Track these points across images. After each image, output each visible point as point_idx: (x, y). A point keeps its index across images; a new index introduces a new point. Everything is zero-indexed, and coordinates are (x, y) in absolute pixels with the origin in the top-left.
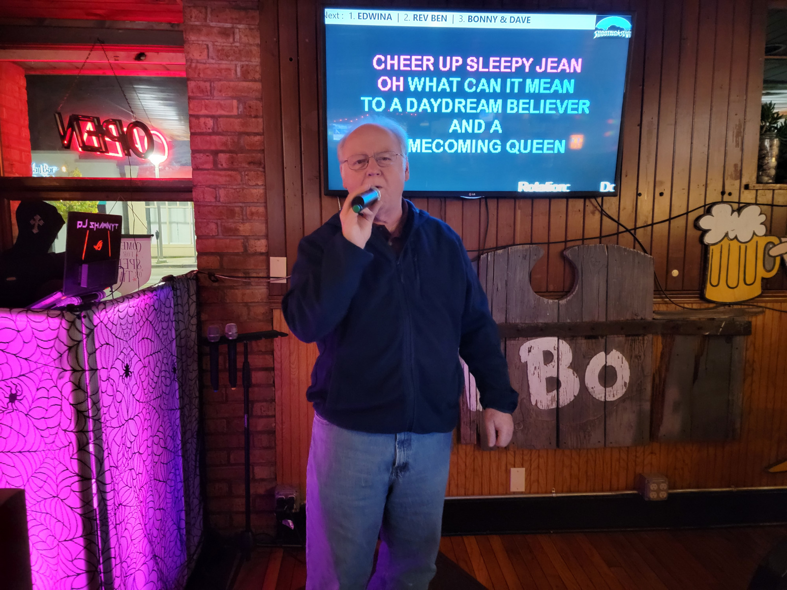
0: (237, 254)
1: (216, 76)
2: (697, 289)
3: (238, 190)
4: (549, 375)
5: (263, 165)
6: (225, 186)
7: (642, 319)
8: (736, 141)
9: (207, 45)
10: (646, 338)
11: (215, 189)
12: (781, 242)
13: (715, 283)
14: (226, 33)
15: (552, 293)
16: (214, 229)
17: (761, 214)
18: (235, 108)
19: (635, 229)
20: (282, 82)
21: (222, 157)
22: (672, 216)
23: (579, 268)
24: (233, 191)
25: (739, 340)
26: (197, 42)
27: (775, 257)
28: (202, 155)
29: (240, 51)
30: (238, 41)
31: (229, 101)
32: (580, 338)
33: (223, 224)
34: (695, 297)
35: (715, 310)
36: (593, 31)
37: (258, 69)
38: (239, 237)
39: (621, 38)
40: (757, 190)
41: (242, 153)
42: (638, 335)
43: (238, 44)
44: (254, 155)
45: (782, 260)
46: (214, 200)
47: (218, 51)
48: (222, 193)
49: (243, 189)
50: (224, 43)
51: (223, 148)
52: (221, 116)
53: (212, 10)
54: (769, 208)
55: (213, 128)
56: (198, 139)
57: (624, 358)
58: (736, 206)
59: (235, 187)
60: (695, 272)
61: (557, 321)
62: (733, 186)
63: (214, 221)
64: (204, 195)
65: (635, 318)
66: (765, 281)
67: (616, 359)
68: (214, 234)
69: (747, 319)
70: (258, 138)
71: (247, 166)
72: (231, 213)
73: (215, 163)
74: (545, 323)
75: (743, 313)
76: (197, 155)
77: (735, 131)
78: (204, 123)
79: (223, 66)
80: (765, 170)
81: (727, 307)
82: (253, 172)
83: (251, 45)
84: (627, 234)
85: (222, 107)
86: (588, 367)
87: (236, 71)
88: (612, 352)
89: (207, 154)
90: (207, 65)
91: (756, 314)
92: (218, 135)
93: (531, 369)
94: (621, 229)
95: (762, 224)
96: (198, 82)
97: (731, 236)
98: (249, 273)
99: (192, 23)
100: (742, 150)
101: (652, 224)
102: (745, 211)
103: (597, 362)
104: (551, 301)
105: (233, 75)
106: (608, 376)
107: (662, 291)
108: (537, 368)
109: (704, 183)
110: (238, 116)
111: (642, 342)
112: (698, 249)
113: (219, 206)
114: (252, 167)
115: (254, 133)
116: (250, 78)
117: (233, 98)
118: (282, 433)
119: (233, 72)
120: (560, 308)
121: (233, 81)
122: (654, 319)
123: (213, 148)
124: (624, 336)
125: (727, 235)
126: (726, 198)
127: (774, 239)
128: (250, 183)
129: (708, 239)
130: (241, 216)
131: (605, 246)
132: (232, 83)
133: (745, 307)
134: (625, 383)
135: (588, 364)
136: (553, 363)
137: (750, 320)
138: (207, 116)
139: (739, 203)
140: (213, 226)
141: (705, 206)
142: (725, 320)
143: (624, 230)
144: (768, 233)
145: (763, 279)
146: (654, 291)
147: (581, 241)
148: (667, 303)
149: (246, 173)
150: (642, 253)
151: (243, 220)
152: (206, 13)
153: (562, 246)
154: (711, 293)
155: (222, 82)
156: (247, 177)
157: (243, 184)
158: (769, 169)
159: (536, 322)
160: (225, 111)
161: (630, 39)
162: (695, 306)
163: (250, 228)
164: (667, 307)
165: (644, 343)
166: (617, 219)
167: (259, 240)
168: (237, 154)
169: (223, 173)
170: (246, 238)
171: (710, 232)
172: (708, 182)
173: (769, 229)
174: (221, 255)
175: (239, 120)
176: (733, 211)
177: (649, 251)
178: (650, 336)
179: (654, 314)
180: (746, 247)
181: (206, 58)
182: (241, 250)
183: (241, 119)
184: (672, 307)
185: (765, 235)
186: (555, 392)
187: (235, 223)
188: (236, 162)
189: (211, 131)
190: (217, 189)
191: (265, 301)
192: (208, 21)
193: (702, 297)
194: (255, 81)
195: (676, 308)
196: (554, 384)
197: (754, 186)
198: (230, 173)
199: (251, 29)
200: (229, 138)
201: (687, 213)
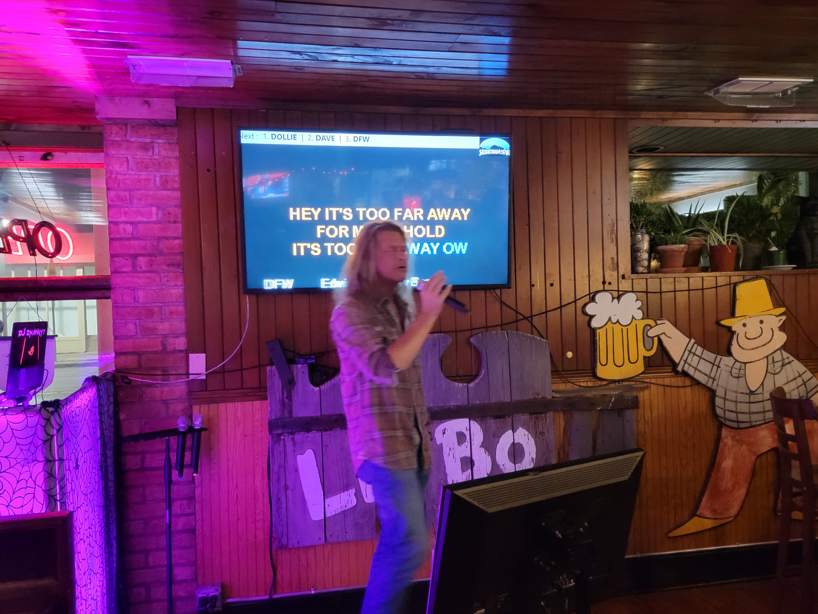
0: (156, 352)
1: (136, 185)
2: (590, 368)
3: (157, 291)
4: (463, 456)
5: (181, 267)
6: (144, 288)
7: (542, 398)
8: (611, 237)
9: (127, 158)
10: (548, 415)
11: (134, 290)
12: (657, 325)
13: (604, 362)
14: (145, 147)
15: (462, 378)
16: (133, 329)
17: (637, 300)
18: (155, 214)
19: (532, 316)
20: (200, 191)
21: (142, 260)
22: (563, 304)
23: (484, 353)
24: (152, 292)
25: (629, 413)
26: (117, 156)
27: (653, 338)
28: (121, 258)
29: (159, 163)
30: (157, 154)
31: (148, 209)
32: (489, 418)
33: (142, 324)
34: (589, 376)
35: (606, 387)
36: (478, 150)
37: (177, 179)
38: (158, 336)
39: (502, 155)
40: (632, 280)
41: (160, 256)
42: (541, 413)
43: (157, 157)
44: (173, 257)
45: (660, 341)
46: (132, 301)
47: (138, 163)
48: (141, 294)
49: (162, 290)
50: (143, 156)
51: (143, 252)
52: (139, 222)
53: (133, 127)
54: (645, 294)
55: (132, 234)
56: (117, 244)
57: (529, 435)
58: (615, 294)
59: (154, 288)
60: (587, 352)
61: (467, 403)
62: (611, 276)
63: (132, 321)
64: (122, 296)
65: (537, 397)
66: (647, 359)
67: (523, 436)
68: (132, 334)
69: (635, 394)
70: (177, 242)
71: (166, 268)
72: (150, 313)
73: (134, 266)
74: (456, 406)
75: (631, 388)
76: (116, 259)
77: (609, 230)
78: (124, 229)
79: (143, 177)
80: (640, 261)
81: (617, 384)
82: (171, 274)
83: (170, 157)
84: (525, 322)
85: (141, 214)
86: (498, 445)
87: (155, 181)
88: (518, 430)
89: (126, 258)
90: (127, 177)
91: (643, 389)
92: (137, 240)
93: (446, 450)
94: (520, 317)
95: (639, 309)
96: (118, 192)
97: (614, 321)
98: (167, 370)
99: (112, 139)
100: (617, 245)
101: (546, 312)
102: (623, 298)
103: (506, 441)
104: (460, 385)
105: (152, 185)
106: (516, 452)
107: (559, 371)
108: (452, 449)
109: (587, 274)
110: (157, 222)
111: (544, 419)
112: (588, 332)
113: (138, 307)
114: (171, 268)
115: (173, 237)
116: (169, 187)
117: (152, 205)
118: (203, 531)
119: (152, 181)
120: (470, 391)
121: (152, 190)
122: (553, 397)
123: (132, 252)
124: (528, 414)
125: (610, 319)
126: (607, 287)
127: (651, 322)
128: (169, 284)
129: (595, 324)
130: (160, 316)
131: (506, 333)
132: (151, 192)
133: (633, 383)
134: (533, 459)
135: (498, 442)
136: (466, 443)
137: (638, 395)
138: (126, 223)
139: (618, 291)
140: (131, 326)
141: (590, 294)
142: (615, 395)
143: (522, 317)
144: (646, 317)
145: (645, 357)
146: (552, 372)
147: (485, 329)
148: (566, 383)
149: (165, 274)
150: (538, 338)
151: (162, 319)
152: (127, 130)
153: (468, 333)
154: (601, 372)
155: (141, 192)
156: (166, 278)
157: (162, 285)
158: (643, 261)
159: (448, 405)
160: (144, 217)
161: (510, 157)
162: (590, 384)
163: (169, 326)
164: (566, 386)
165: (546, 420)
166: (515, 308)
167: (178, 337)
168: (156, 257)
169: (141, 275)
170: (165, 336)
171: (595, 317)
172: (590, 274)
173: (645, 312)
174: (139, 354)
175: (158, 225)
176: (613, 298)
177: (544, 336)
178: (551, 413)
179: (553, 393)
180: (627, 329)
181: (126, 170)
182: (160, 348)
183: (160, 225)
184: (569, 386)
185: (643, 319)
186: (470, 471)
187: (153, 322)
188: (155, 265)
189: (130, 236)
190: (136, 291)
191: (183, 397)
192: (128, 137)
193: (594, 375)
194: (174, 189)
195: (573, 386)
196: (468, 463)
197: (629, 276)
198: (149, 275)
199: (170, 144)
200: (148, 242)
201: (575, 301)
